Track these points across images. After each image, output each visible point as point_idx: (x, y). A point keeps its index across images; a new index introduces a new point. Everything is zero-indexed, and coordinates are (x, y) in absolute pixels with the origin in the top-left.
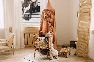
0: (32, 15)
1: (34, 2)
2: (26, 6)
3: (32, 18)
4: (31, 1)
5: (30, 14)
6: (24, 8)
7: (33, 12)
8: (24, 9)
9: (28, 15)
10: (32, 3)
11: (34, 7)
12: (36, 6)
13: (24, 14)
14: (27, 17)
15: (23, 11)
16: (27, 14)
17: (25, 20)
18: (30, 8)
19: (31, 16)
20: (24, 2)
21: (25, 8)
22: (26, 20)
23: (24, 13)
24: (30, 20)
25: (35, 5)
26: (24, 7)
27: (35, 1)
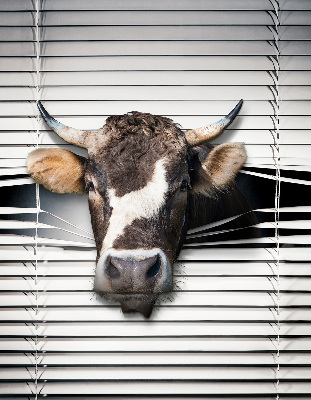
0: (188, 268)
1: (207, 144)
2: (130, 180)
3: (180, 299)
4: (179, 132)
5: (164, 258)
6: (103, 194)
7: (192, 241)
8: (108, 211)
9: (145, 266)
10: (189, 146)
11: (202, 190)
12: (221, 178)
13: (109, 260)
14: (139, 282)
15: (99, 230)
16: (141, 253)
17: (117, 314)
18: (169, 196)
19: (172, 275)
20: (104, 139)
21: (114, 201)
22: (127, 311)
23: (108, 250)
24: (163, 314)
25: (214, 167)
26: (111, 192)
27: (213, 131)
